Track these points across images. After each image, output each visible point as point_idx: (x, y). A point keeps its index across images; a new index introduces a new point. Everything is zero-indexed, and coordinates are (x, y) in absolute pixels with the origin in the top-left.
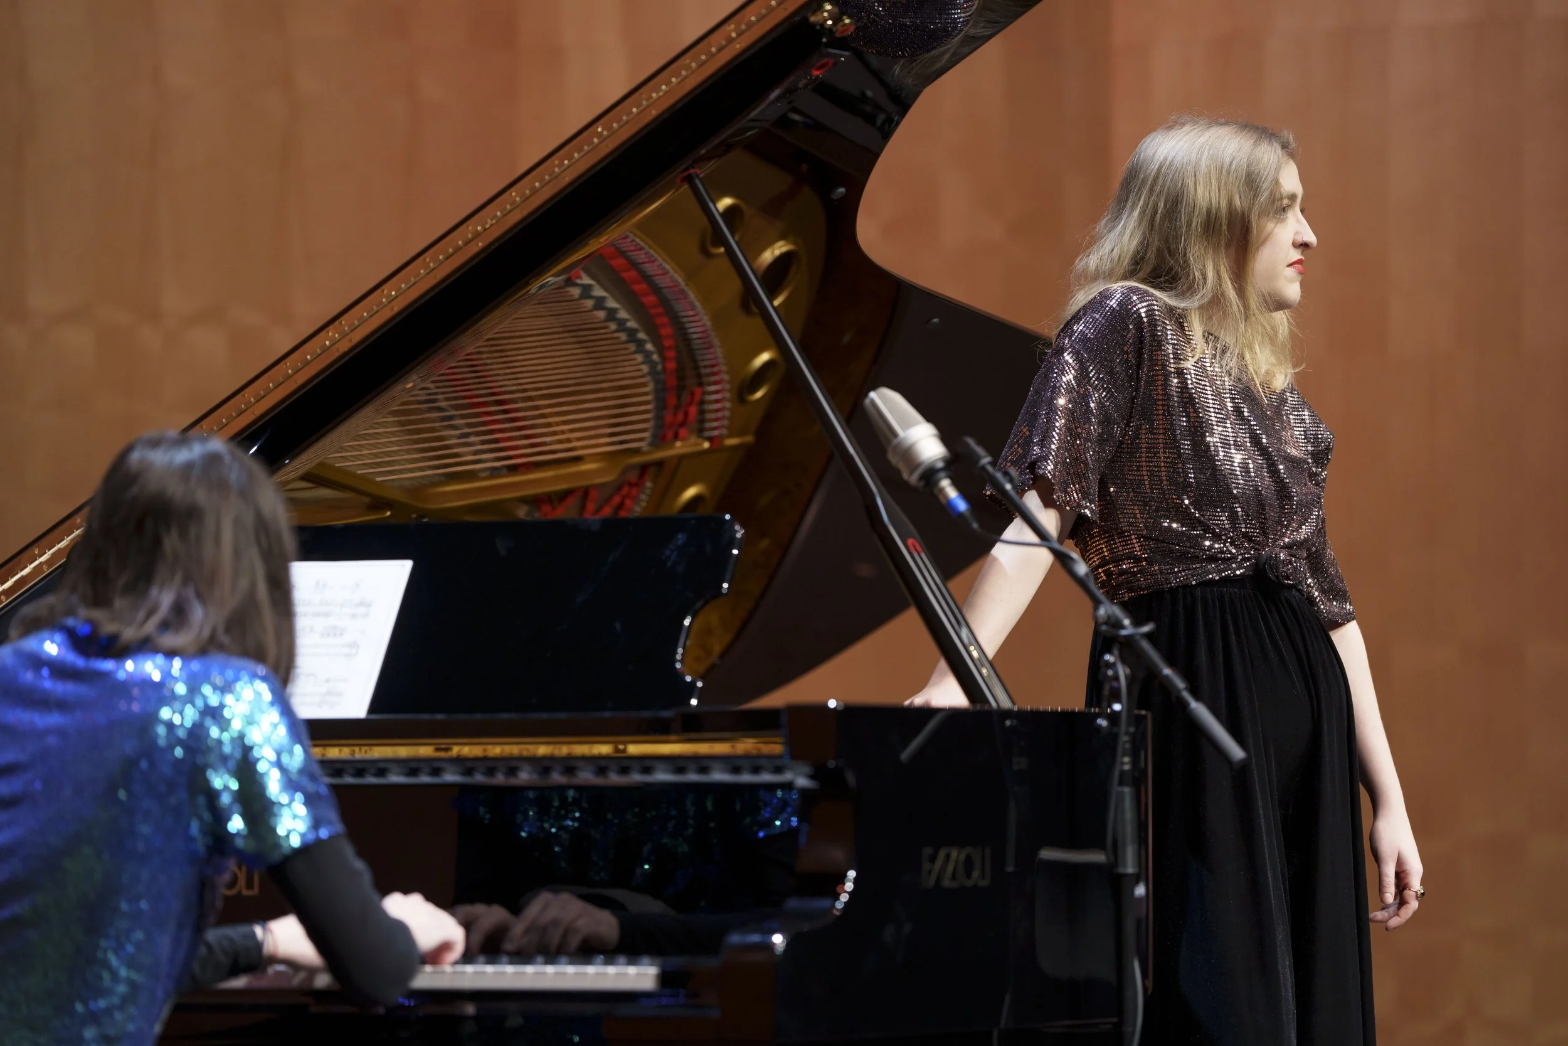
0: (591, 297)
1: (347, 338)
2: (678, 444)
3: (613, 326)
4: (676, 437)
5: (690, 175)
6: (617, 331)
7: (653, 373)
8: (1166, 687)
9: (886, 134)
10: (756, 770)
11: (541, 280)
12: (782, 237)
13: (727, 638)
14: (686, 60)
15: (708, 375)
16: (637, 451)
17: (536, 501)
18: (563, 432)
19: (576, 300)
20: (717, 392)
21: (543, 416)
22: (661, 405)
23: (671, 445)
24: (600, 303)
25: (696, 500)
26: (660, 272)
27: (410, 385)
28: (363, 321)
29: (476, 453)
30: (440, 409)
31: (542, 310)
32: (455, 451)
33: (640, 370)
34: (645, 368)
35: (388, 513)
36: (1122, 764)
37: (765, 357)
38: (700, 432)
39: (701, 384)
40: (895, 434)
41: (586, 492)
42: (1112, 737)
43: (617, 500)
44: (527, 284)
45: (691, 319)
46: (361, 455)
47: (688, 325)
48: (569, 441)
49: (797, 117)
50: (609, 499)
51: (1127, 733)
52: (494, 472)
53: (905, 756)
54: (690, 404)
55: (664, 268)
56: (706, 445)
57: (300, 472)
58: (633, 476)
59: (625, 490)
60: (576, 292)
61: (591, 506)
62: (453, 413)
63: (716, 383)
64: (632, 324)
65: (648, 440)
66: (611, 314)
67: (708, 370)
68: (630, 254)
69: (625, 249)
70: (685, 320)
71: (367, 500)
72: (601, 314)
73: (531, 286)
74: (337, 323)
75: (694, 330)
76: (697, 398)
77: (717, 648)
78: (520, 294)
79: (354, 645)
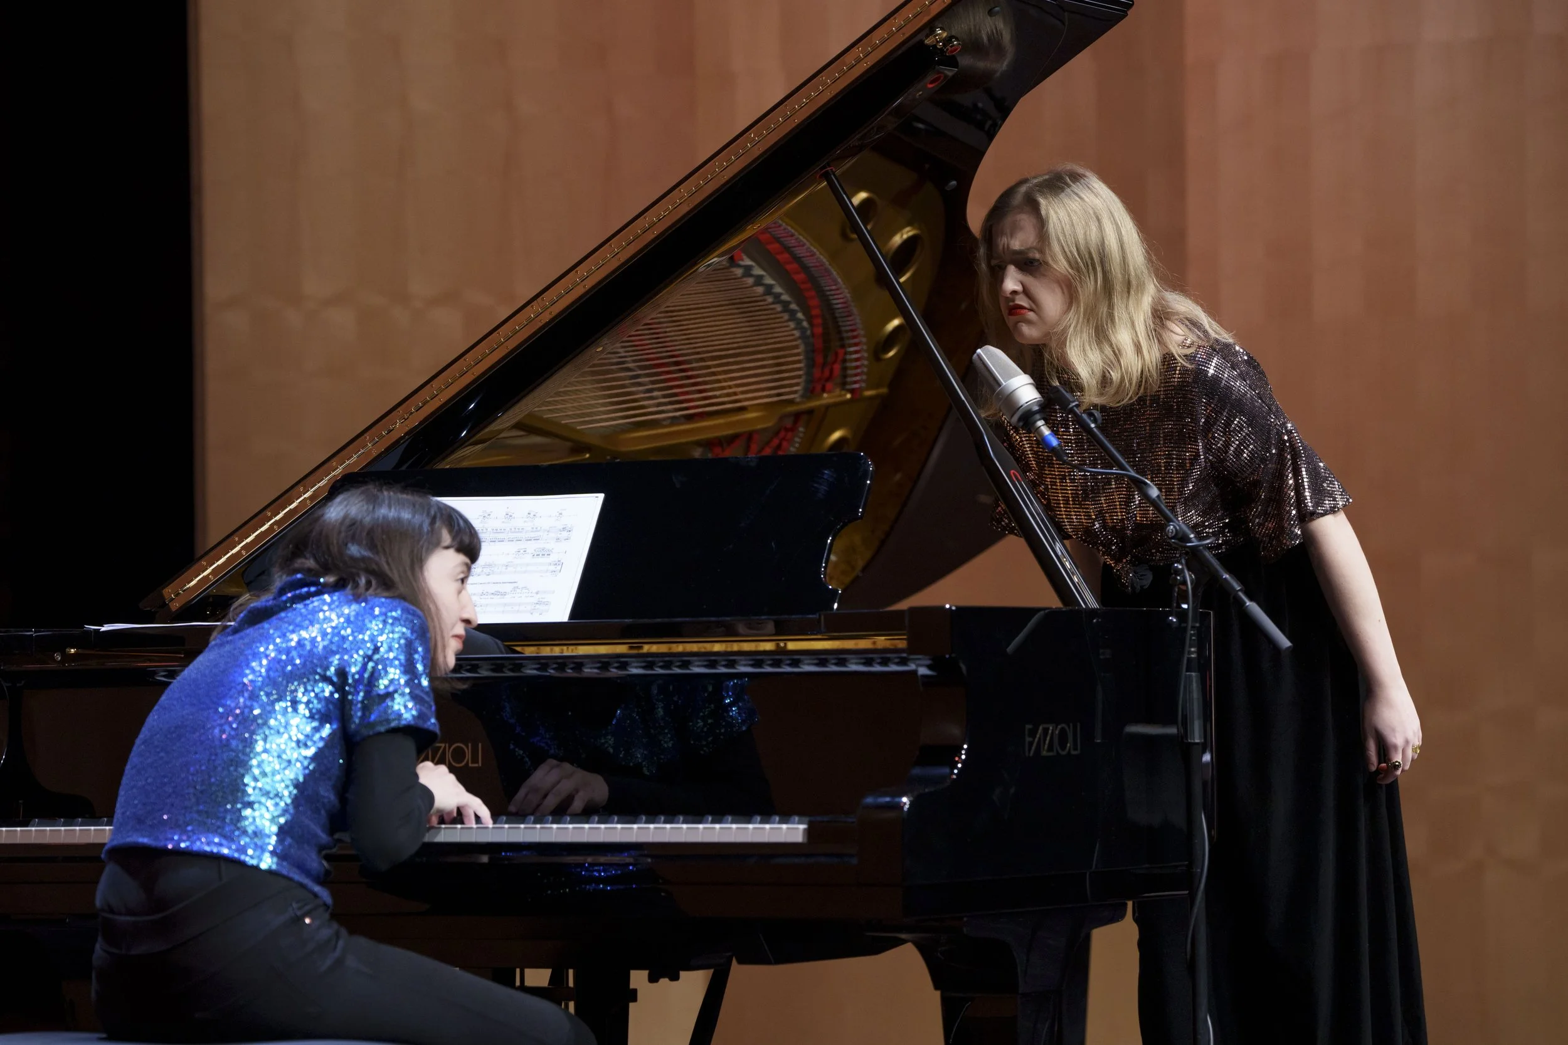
0: (751, 276)
1: (549, 310)
2: (825, 395)
3: (770, 299)
4: (824, 390)
5: (827, 172)
6: (773, 303)
7: (803, 337)
8: (1224, 590)
9: (991, 136)
10: (885, 662)
11: (706, 261)
12: (909, 224)
13: (868, 555)
14: (822, 77)
15: (849, 338)
16: (791, 402)
17: (709, 444)
18: (730, 387)
19: (739, 278)
20: (856, 352)
21: (714, 374)
22: (811, 364)
23: (820, 396)
24: (759, 281)
25: (841, 441)
26: (808, 254)
27: (600, 349)
28: (560, 297)
29: (659, 405)
30: (628, 369)
31: (712, 287)
32: (641, 403)
33: (793, 335)
34: (797, 333)
35: (588, 456)
36: (1190, 653)
37: (896, 322)
38: (843, 385)
39: (843, 346)
40: (999, 384)
41: (750, 436)
42: (1181, 630)
43: (776, 442)
44: (695, 264)
45: (833, 292)
46: (565, 408)
47: (831, 298)
48: (735, 394)
49: (921, 126)
50: (768, 443)
51: (1193, 627)
52: (674, 421)
53: (1010, 649)
54: (835, 362)
55: (812, 251)
56: (849, 396)
57: (513, 422)
58: (789, 423)
59: (782, 434)
60: (739, 272)
61: (754, 447)
62: (640, 372)
63: (856, 345)
64: (785, 297)
65: (801, 393)
66: (769, 289)
67: (850, 334)
68: (782, 239)
69: (779, 236)
70: (828, 293)
71: (569, 444)
72: (760, 290)
73: (699, 266)
74: (539, 299)
75: (837, 303)
76: (840, 357)
77: (860, 564)
78: (689, 273)
79: (559, 563)
